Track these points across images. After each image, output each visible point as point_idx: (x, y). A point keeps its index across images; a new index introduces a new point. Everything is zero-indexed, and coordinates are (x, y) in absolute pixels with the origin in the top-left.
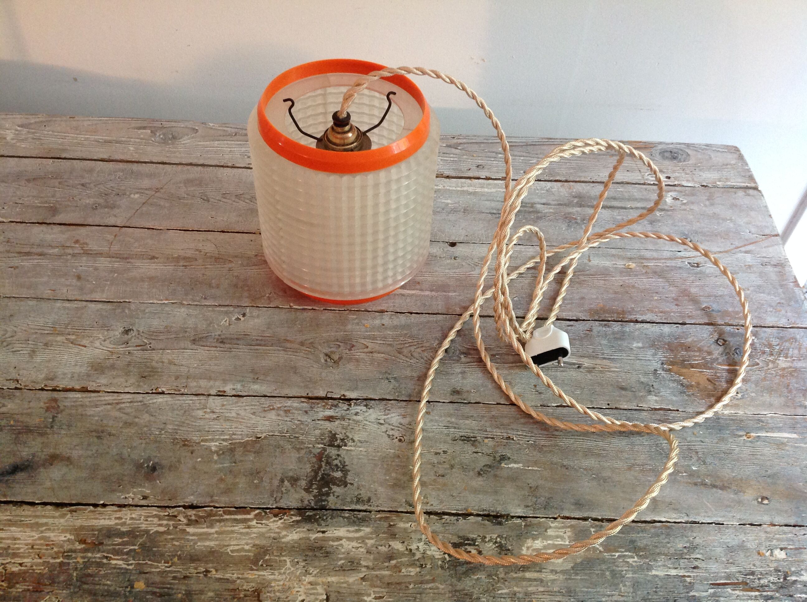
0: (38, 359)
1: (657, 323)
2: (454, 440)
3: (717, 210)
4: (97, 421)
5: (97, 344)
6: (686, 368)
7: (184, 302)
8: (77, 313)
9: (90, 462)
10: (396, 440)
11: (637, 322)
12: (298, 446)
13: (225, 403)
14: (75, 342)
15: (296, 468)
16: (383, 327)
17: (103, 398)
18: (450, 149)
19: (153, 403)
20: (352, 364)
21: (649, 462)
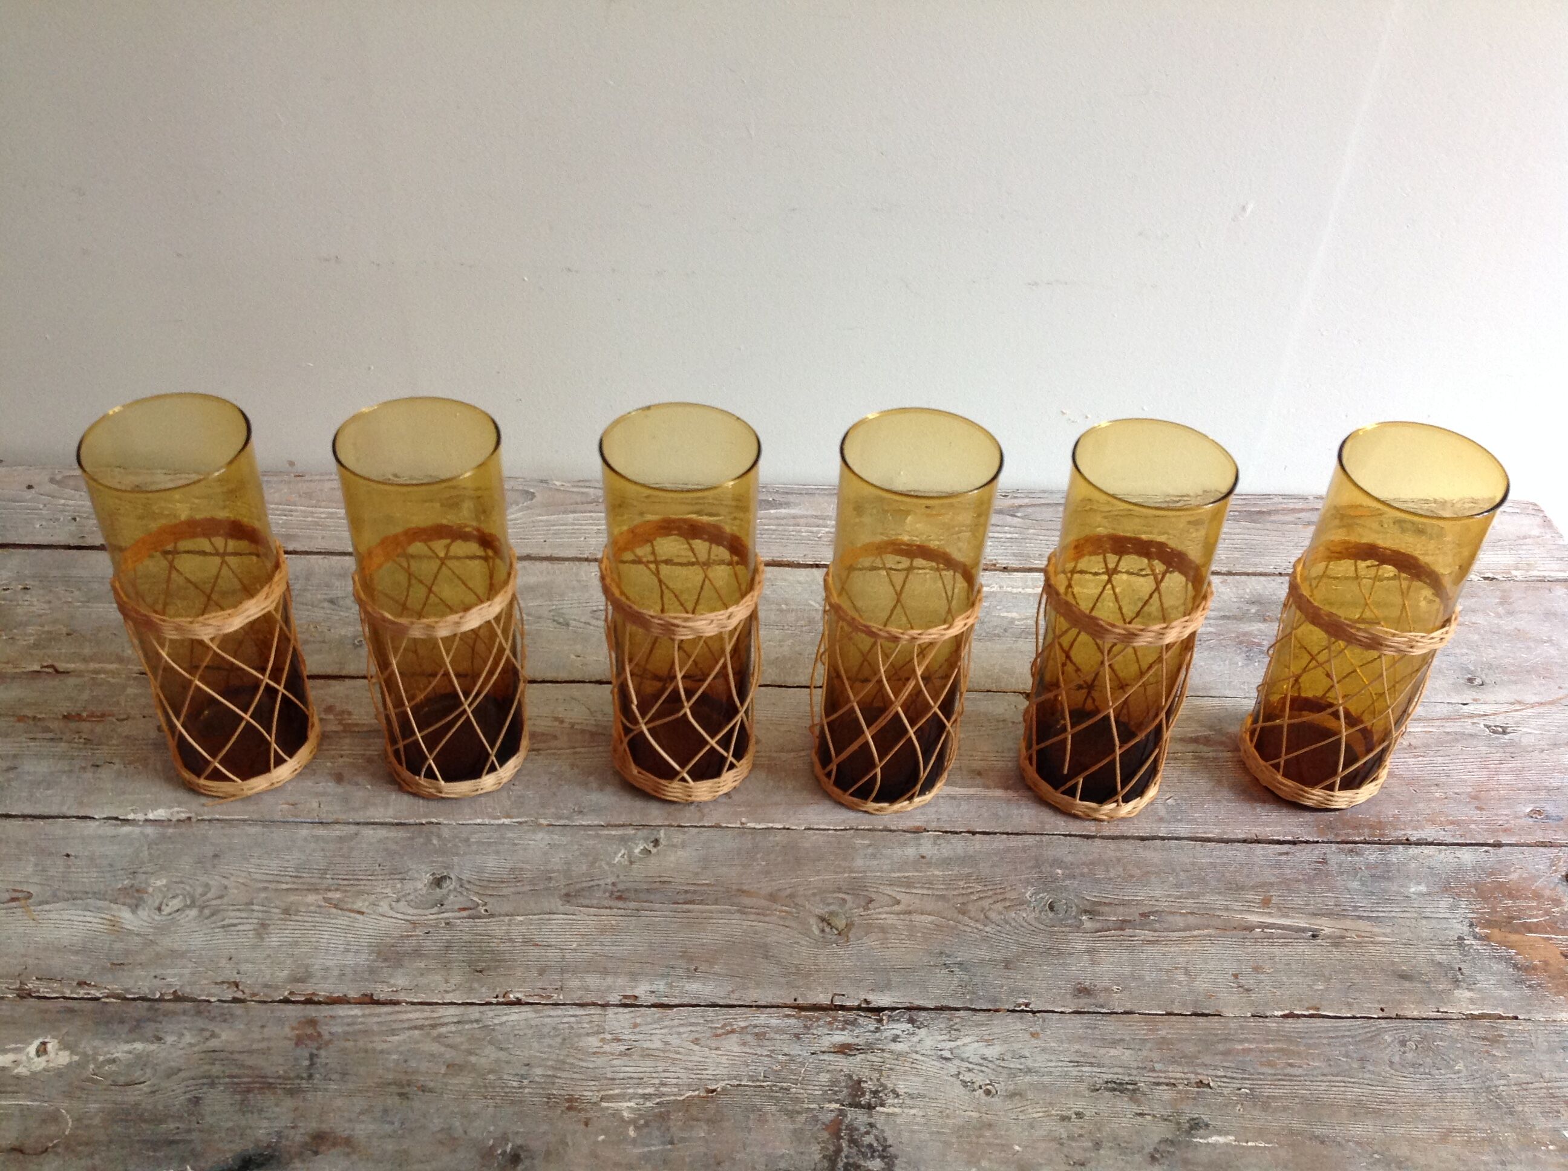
0: (274, 940)
1: (1446, 845)
2: (1093, 1091)
3: (1522, 622)
4: (397, 1062)
5: (384, 907)
6: (1517, 932)
7: (542, 821)
8: (341, 848)
9: (390, 1146)
10: (981, 1091)
11: (1408, 842)
12: (790, 1108)
13: (638, 1020)
14: (342, 905)
15: (792, 1152)
16: (923, 860)
17: (405, 1017)
19: (501, 1024)
20: (874, 936)
21: (1480, 1125)
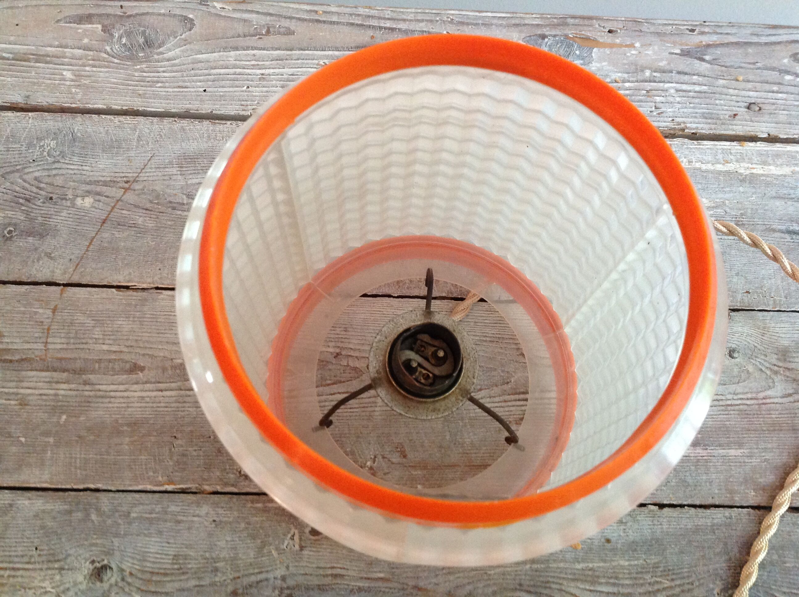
18: (689, 60)
